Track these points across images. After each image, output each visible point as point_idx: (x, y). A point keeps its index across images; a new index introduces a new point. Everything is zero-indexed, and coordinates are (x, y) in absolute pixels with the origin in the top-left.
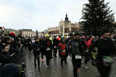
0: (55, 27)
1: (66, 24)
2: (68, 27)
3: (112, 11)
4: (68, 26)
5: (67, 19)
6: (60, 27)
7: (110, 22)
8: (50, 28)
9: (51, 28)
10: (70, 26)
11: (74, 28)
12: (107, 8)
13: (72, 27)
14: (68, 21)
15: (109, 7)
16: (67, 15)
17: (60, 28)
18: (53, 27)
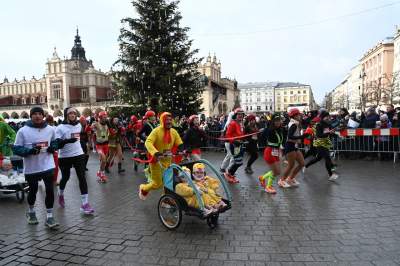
0: (28, 79)
1: (74, 72)
2: (85, 84)
3: (197, 51)
4: (84, 79)
5: (78, 51)
6: (51, 82)
7: (192, 82)
8: (6, 80)
9: (11, 81)
10: (92, 81)
11: (106, 89)
12: (186, 42)
13: (99, 84)
14: (86, 60)
15: (189, 39)
16: (78, 39)
17: (48, 85)
18: (20, 79)
